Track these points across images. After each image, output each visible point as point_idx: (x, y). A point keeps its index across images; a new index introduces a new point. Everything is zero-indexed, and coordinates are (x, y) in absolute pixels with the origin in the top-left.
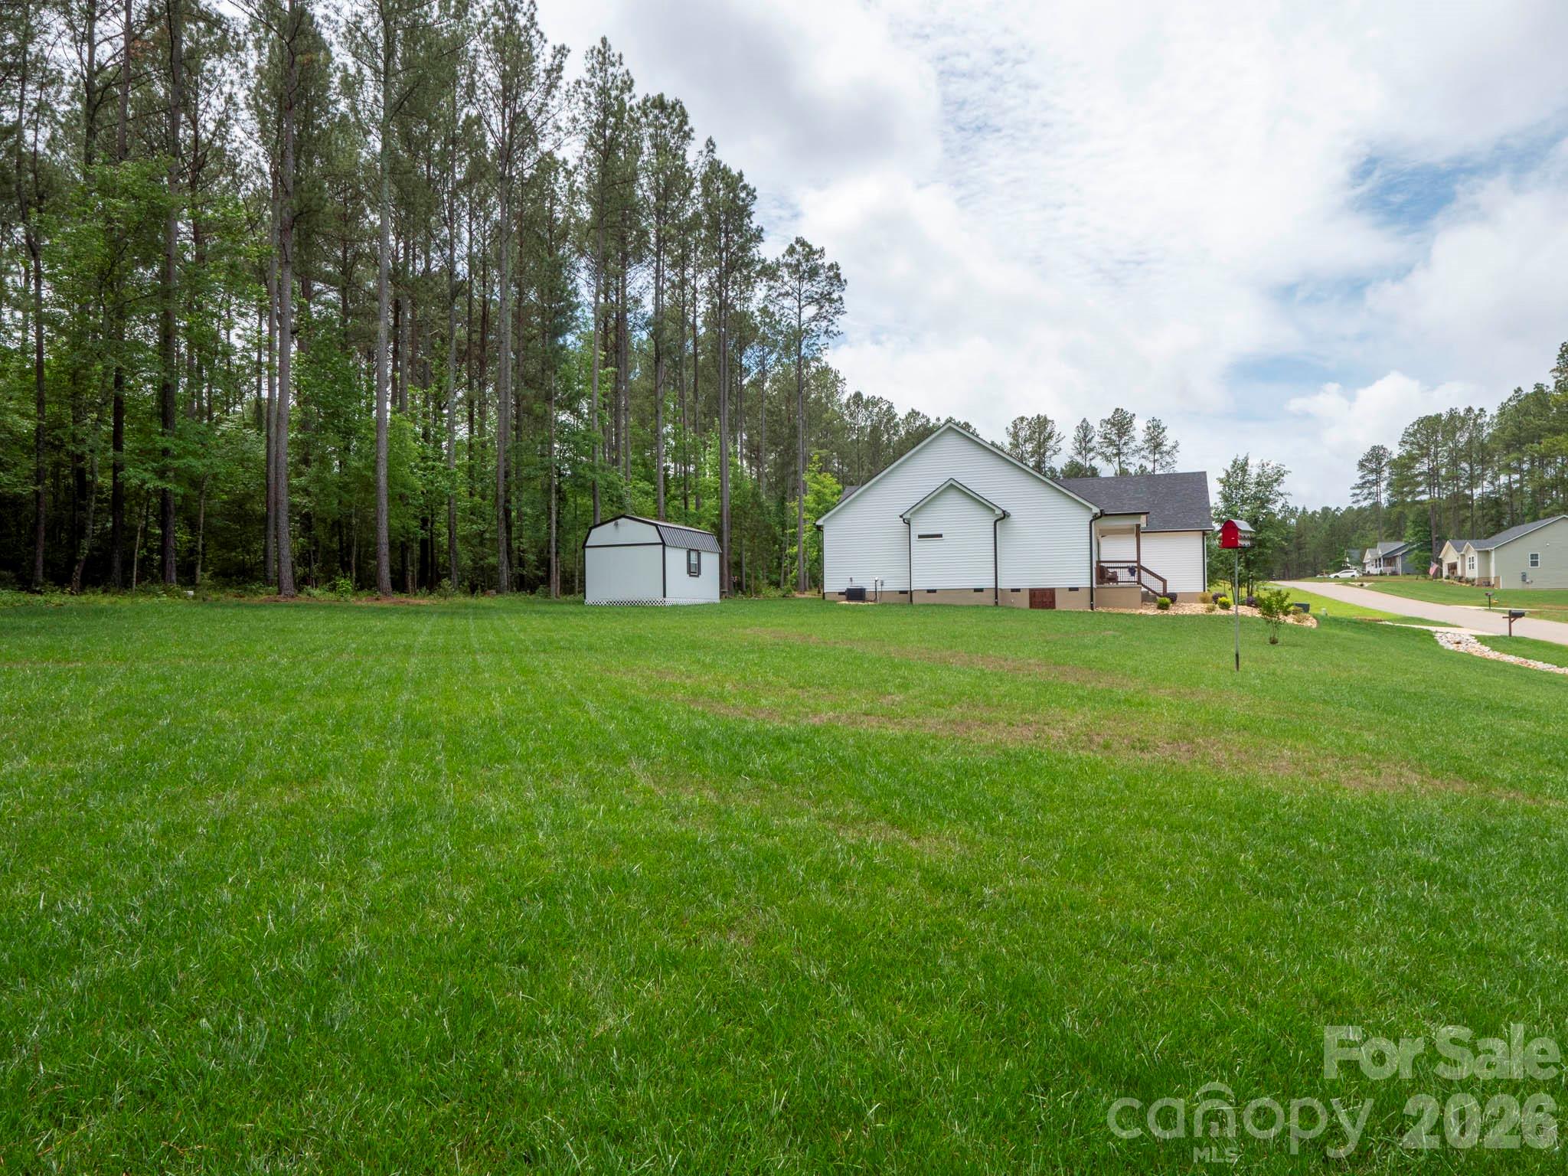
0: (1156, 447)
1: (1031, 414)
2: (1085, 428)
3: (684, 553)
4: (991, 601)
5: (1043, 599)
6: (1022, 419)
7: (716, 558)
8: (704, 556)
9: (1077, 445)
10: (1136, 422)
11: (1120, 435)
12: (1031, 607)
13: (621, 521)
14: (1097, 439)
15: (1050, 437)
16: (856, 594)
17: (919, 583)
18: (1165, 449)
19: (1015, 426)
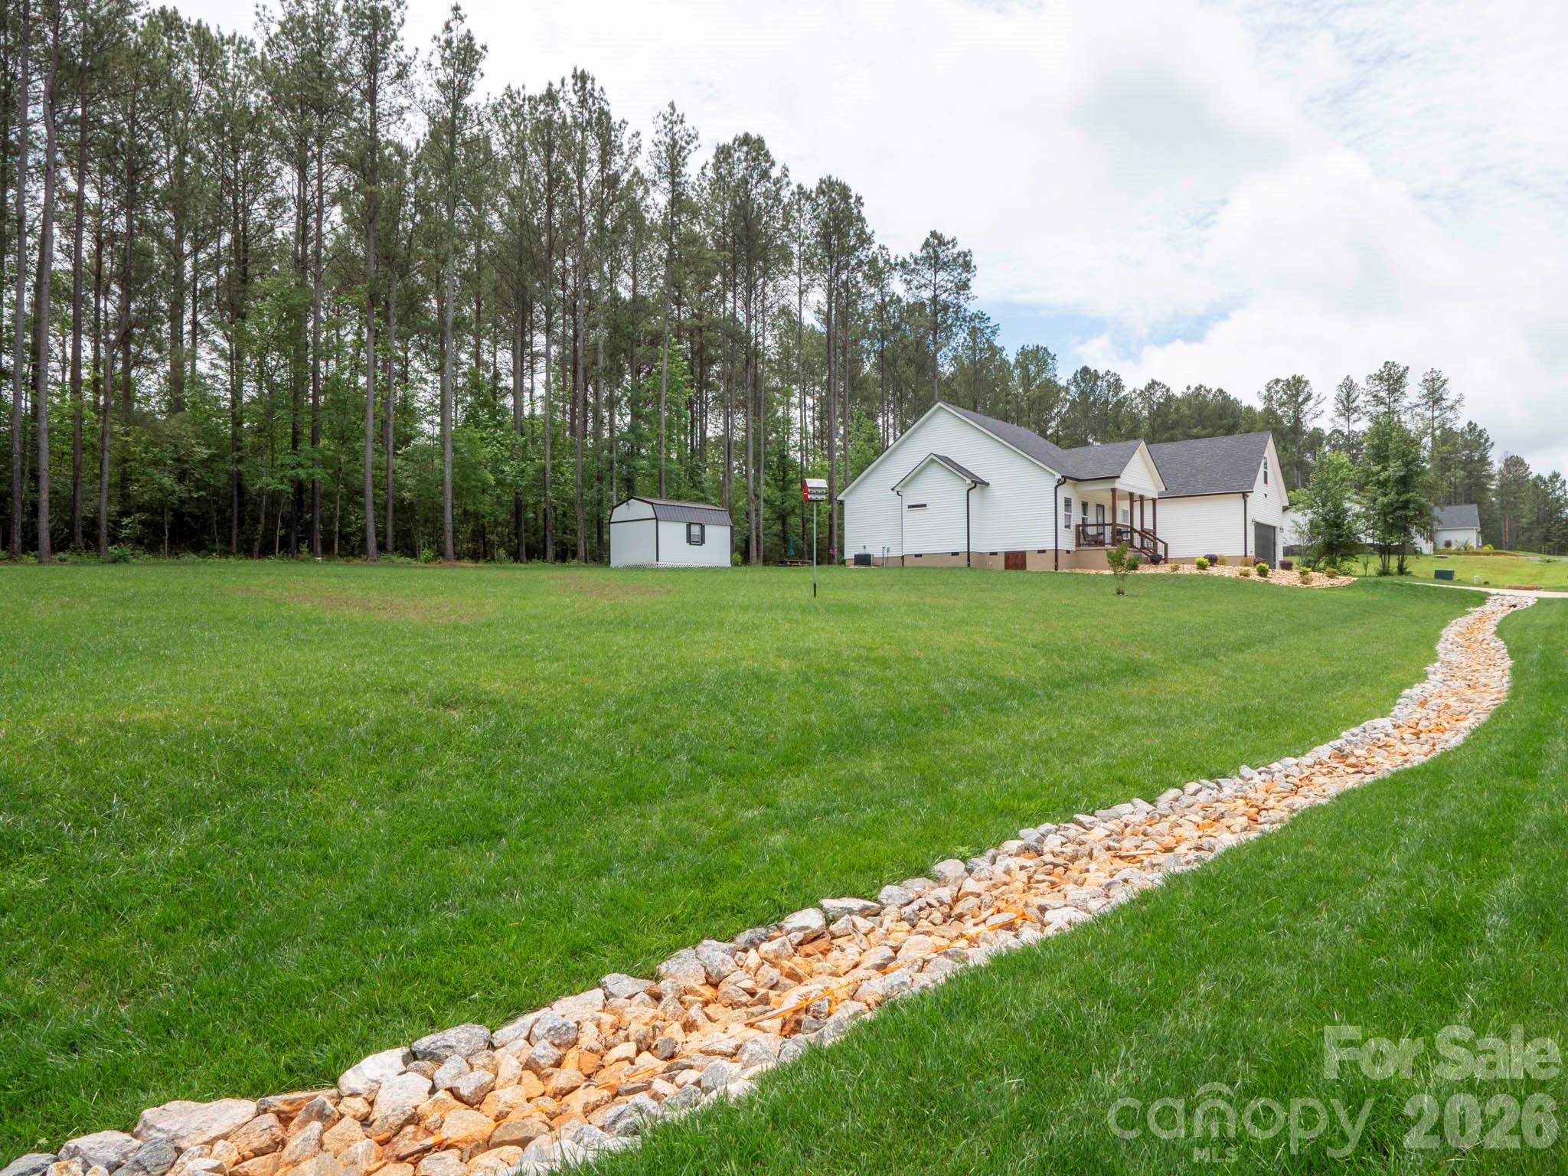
0: (1435, 402)
1: (1286, 375)
2: (1348, 390)
3: (683, 527)
4: (964, 563)
5: (1015, 561)
6: (1277, 381)
7: (726, 532)
8: (707, 528)
9: (1340, 406)
10: (1409, 378)
11: (1391, 391)
12: (1007, 567)
13: (632, 501)
14: (1362, 397)
15: (1308, 398)
16: (863, 560)
17: (909, 550)
18: (1444, 404)
19: (1269, 389)
